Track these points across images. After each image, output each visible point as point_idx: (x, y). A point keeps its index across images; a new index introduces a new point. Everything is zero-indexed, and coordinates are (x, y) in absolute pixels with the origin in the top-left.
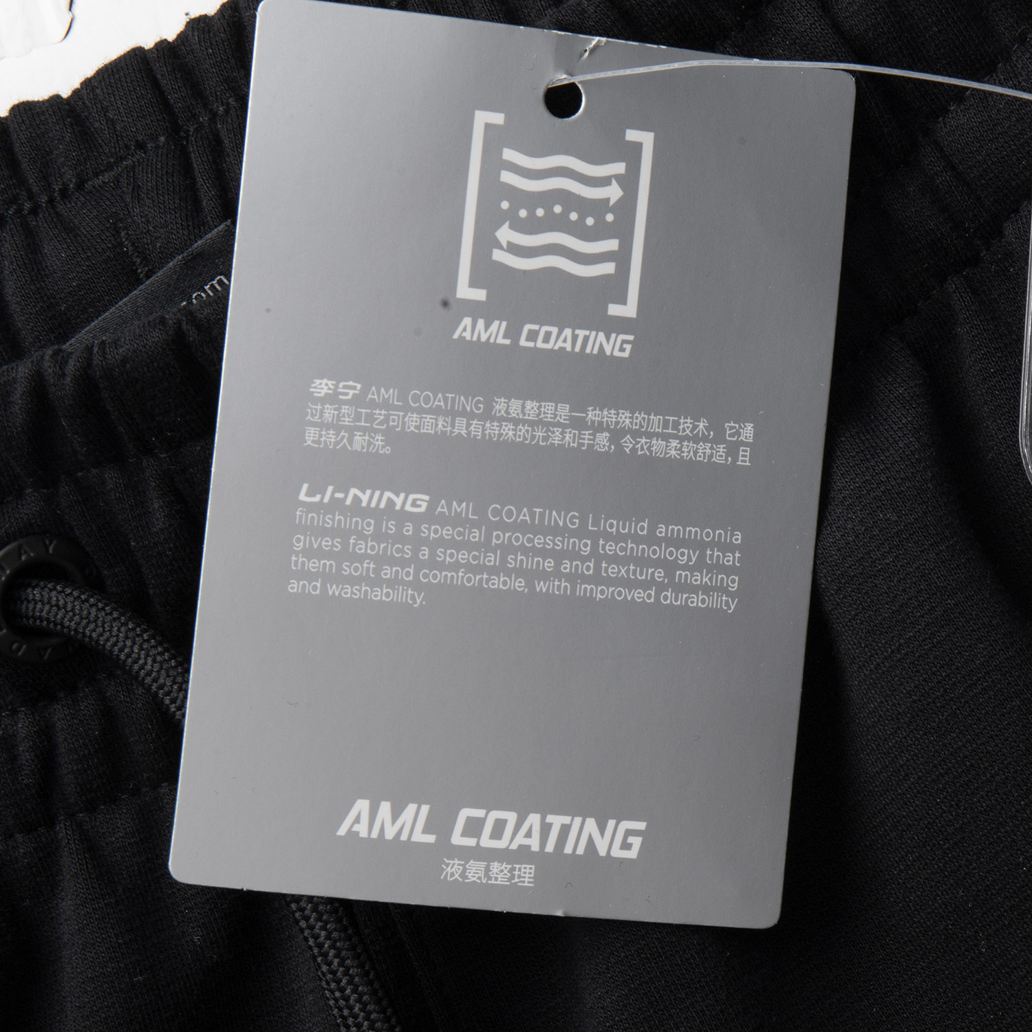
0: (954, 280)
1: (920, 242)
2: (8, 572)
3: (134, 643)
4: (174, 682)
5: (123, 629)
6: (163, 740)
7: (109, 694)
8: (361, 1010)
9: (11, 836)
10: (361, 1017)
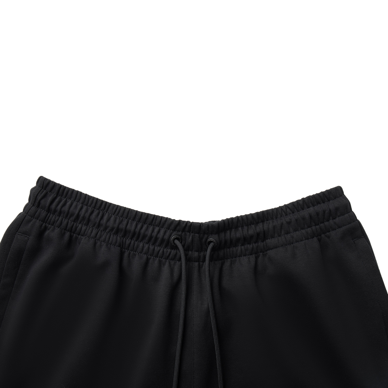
2: (176, 237)
3: (182, 250)
6: (180, 257)
9: (163, 259)
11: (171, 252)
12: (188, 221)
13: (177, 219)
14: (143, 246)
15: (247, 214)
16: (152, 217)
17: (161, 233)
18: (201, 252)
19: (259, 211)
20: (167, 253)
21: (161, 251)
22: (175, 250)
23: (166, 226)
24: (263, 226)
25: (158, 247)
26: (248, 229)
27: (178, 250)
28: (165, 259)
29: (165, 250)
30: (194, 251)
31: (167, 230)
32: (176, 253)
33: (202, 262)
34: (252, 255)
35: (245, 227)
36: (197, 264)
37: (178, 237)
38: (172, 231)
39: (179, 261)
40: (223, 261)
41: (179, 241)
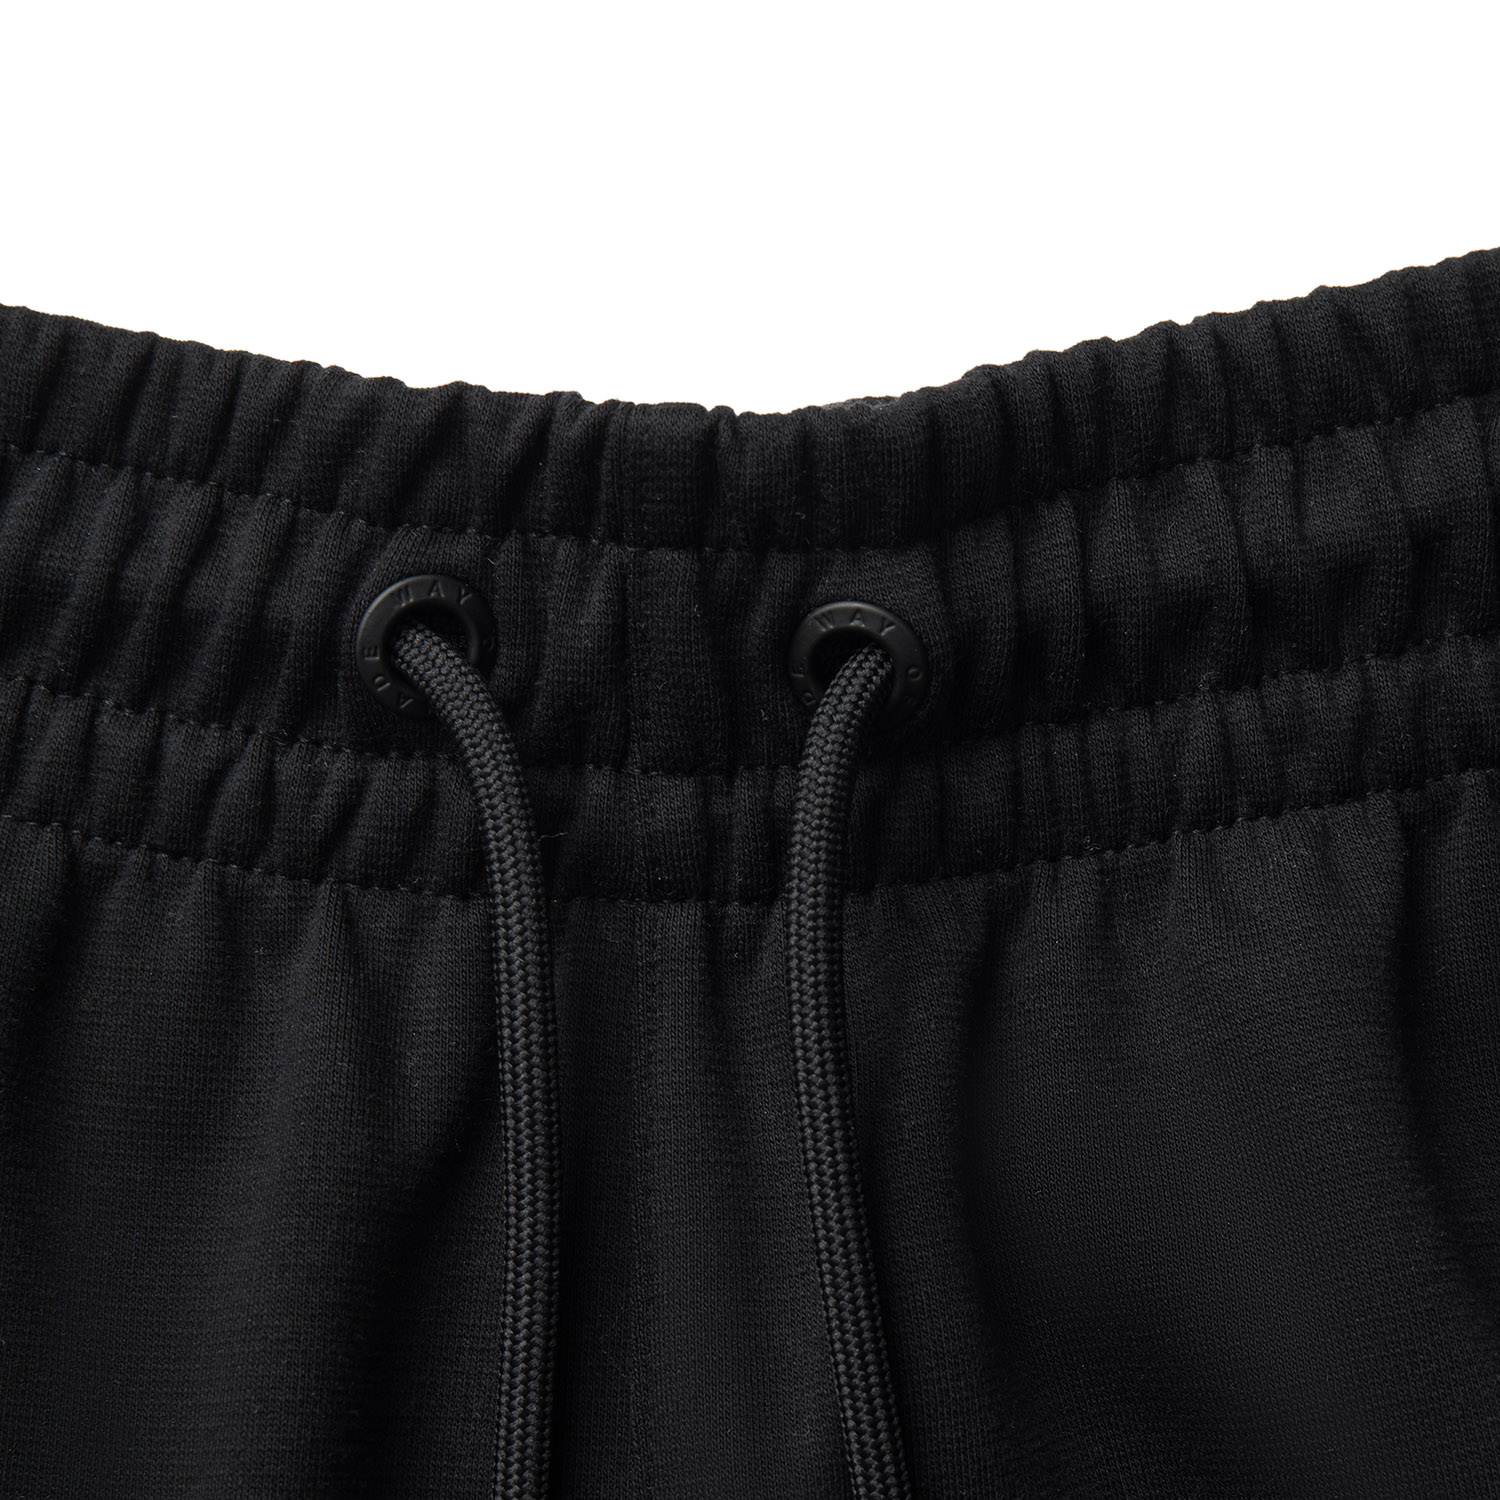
0: (1476, 774)
1: (1461, 720)
2: (411, 600)
3: (490, 748)
4: (507, 811)
5: (487, 726)
6: (472, 849)
7: (441, 777)
8: (529, 1236)
9: (272, 873)
10: (526, 1243)
11: (357, 789)
12: (555, 397)
13: (424, 374)
14: (20, 722)
15: (1284, 294)
16: (119, 366)
17: (238, 559)
18: (730, 775)
19: (1429, 258)
20: (313, 797)
21: (240, 777)
22: (408, 755)
23: (291, 465)
24: (1485, 441)
25: (204, 724)
26: (1298, 478)
27: (452, 760)
28: (293, 874)
29: (289, 765)
30: (645, 771)
31: (304, 513)
32: (430, 799)
33: (746, 901)
34: (1360, 796)
35: (1259, 454)
36: (680, 922)
37: (440, 593)
38: (371, 523)
39: (465, 898)
40: (1003, 878)
41: (463, 651)
